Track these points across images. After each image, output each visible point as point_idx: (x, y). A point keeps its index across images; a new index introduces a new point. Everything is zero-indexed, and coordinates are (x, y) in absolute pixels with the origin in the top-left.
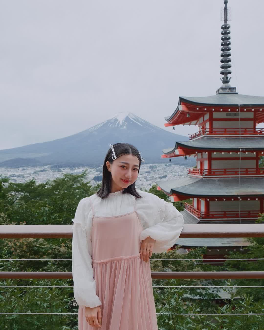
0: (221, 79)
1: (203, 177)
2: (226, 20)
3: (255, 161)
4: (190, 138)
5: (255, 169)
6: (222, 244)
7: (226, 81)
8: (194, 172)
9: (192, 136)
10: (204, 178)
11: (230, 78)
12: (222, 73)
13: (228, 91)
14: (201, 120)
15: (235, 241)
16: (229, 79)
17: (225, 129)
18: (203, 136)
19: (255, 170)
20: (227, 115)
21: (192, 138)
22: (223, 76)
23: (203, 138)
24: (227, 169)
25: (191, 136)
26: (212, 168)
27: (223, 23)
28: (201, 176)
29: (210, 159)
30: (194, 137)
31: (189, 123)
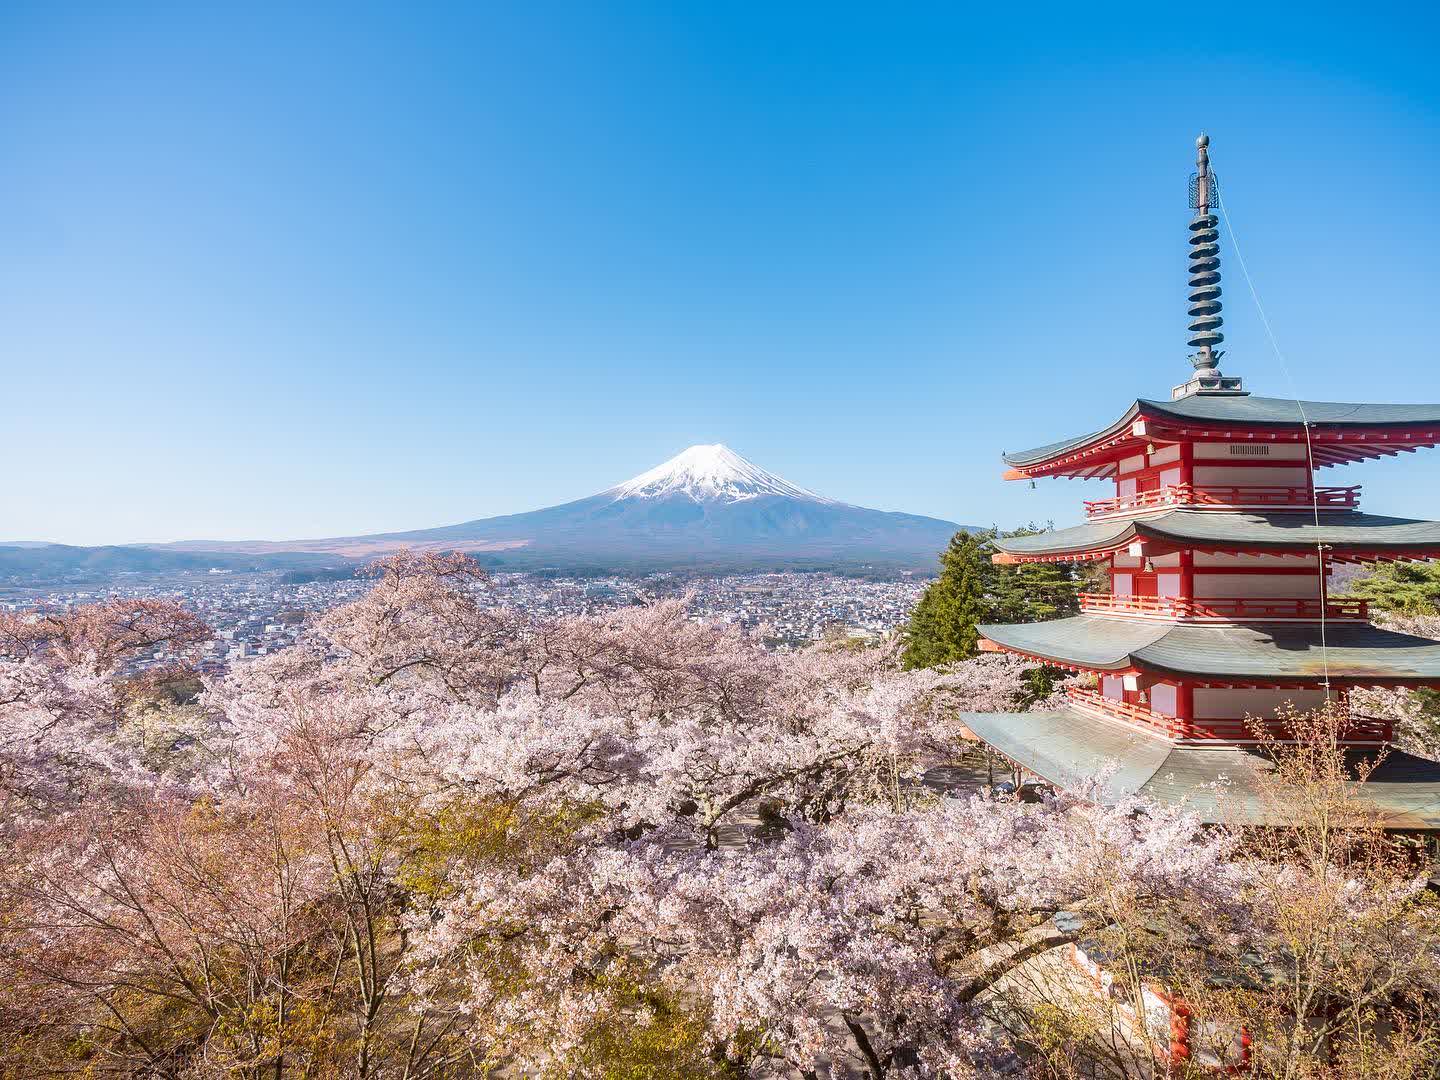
1: (1179, 622)
2: (1204, 206)
3: (1315, 579)
10: (1180, 624)
11: (1222, 354)
12: (1195, 342)
13: (1220, 389)
14: (1131, 464)
16: (1218, 355)
17: (1235, 489)
18: (1174, 506)
20: (1232, 451)
21: (1092, 511)
23: (1176, 511)
24: (1243, 600)
26: (1196, 596)
29: (1188, 570)
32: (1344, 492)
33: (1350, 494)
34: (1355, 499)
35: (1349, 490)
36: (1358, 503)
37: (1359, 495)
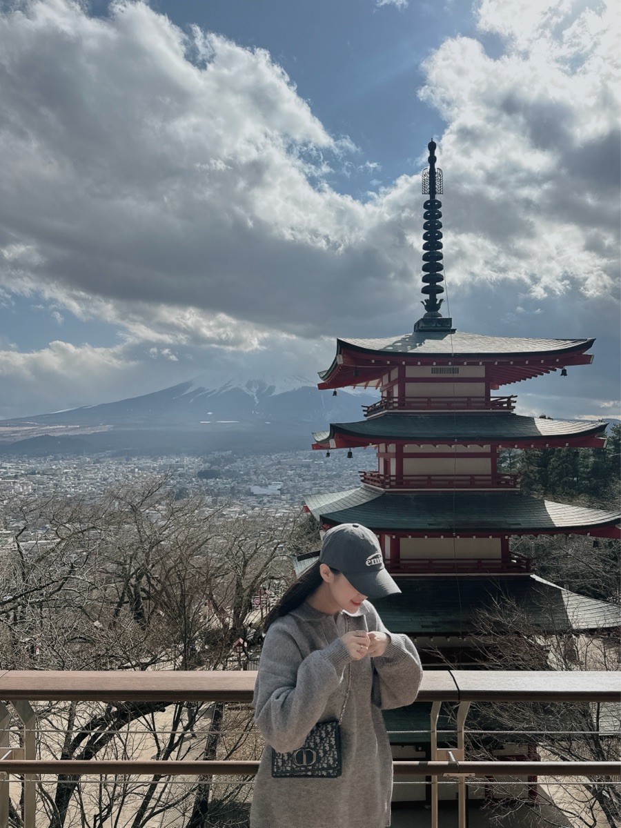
0: (422, 302)
1: (386, 492)
2: (433, 192)
3: (489, 461)
4: (366, 413)
5: (489, 475)
6: (423, 627)
7: (432, 306)
8: (372, 480)
9: (368, 408)
10: (387, 494)
11: (441, 301)
12: (425, 291)
13: (436, 326)
14: (385, 378)
15: (449, 622)
16: (438, 302)
17: (429, 398)
18: (386, 411)
19: (490, 478)
20: (431, 371)
21: (368, 412)
22: (427, 297)
23: (386, 415)
24: (432, 476)
25: (366, 409)
26: (404, 474)
27: (428, 197)
28: (383, 489)
29: (400, 456)
30: (372, 411)
31: (364, 384)
32: (506, 400)
33: (509, 402)
34: (513, 405)
35: (509, 398)
36: (514, 407)
37: (515, 402)
